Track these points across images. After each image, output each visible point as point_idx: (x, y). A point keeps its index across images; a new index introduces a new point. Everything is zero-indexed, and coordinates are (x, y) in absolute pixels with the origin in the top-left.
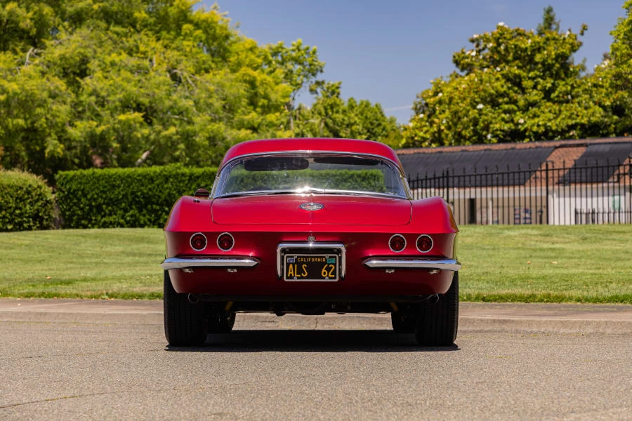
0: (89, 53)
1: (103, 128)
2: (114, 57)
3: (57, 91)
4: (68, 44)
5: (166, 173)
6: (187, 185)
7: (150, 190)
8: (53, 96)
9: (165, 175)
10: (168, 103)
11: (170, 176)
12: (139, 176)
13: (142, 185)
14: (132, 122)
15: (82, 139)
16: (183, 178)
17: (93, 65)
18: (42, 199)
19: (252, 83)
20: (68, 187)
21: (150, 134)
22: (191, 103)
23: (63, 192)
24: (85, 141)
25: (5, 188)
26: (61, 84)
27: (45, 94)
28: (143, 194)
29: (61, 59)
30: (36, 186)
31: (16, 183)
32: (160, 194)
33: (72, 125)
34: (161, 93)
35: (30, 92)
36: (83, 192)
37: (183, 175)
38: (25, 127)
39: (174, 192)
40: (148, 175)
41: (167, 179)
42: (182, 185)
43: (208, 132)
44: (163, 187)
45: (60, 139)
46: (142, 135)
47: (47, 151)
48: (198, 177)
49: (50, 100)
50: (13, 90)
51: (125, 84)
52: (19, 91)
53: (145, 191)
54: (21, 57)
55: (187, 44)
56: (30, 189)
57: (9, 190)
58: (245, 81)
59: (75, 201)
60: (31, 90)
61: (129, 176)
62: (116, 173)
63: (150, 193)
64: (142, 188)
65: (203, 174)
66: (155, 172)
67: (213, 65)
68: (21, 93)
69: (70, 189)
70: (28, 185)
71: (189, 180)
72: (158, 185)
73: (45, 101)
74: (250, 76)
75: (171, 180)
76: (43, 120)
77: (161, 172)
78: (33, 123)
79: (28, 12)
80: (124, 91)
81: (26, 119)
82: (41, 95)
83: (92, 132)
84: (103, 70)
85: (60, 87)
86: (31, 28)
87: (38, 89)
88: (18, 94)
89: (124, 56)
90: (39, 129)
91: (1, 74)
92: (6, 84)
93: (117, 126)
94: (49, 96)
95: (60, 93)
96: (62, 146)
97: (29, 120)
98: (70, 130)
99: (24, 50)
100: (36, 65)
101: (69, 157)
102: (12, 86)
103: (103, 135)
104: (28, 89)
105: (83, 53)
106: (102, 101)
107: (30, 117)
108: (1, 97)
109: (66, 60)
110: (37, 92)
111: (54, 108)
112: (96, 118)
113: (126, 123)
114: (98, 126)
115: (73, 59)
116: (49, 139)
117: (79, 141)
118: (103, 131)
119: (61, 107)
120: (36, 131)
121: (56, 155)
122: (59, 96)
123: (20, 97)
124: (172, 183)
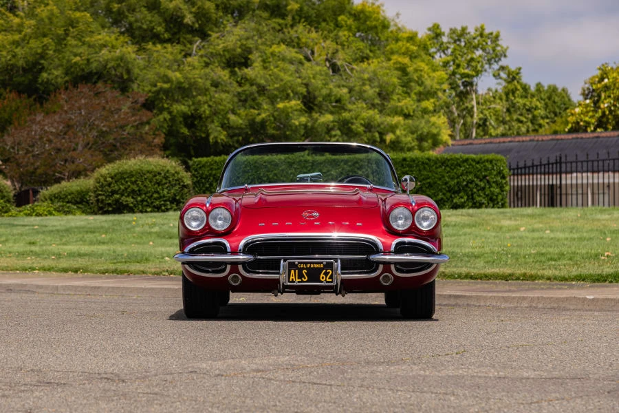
0: (250, 43)
1: (263, 115)
2: (275, 48)
3: (220, 80)
4: (231, 36)
8: (216, 85)
9: (289, 162)
10: (324, 92)
11: (294, 163)
13: (268, 171)
14: (290, 110)
15: (243, 126)
16: (307, 165)
17: (255, 57)
18: (179, 184)
19: (403, 70)
20: (201, 172)
21: (308, 121)
22: (345, 90)
23: (197, 177)
24: (247, 128)
25: (145, 174)
26: (224, 74)
27: (208, 83)
29: (224, 51)
30: (173, 172)
31: (155, 169)
33: (234, 112)
34: (317, 83)
35: (193, 80)
36: (214, 178)
37: (306, 161)
38: (190, 113)
40: (273, 161)
43: (363, 119)
44: (287, 173)
45: (223, 126)
46: (300, 123)
48: (321, 163)
49: (213, 89)
50: (177, 79)
51: (282, 74)
52: (182, 80)
54: (189, 49)
55: (343, 34)
56: (167, 175)
57: (148, 175)
58: (397, 69)
59: (208, 186)
60: (194, 78)
61: (256, 163)
64: (269, 174)
65: (325, 161)
66: (280, 159)
67: (371, 54)
68: (184, 82)
69: (203, 174)
70: (166, 171)
71: (312, 166)
73: (207, 90)
74: (400, 63)
75: (295, 166)
76: (206, 106)
77: (285, 159)
78: (196, 110)
79: (193, 7)
80: (282, 80)
81: (189, 106)
82: (204, 83)
83: (253, 120)
84: (264, 61)
85: (223, 76)
86: (193, 23)
87: (201, 78)
88: (181, 83)
89: (283, 47)
90: (203, 116)
91: (167, 64)
92: (170, 74)
93: (276, 113)
94: (212, 85)
95: (223, 83)
96: (225, 133)
97: (192, 108)
98: (232, 117)
99: (191, 43)
100: (202, 56)
101: (231, 143)
102: (176, 76)
103: (263, 122)
104: (190, 79)
105: (245, 45)
106: (262, 90)
107: (193, 104)
108: (166, 86)
109: (228, 51)
110: (200, 80)
111: (216, 96)
112: (259, 106)
113: (284, 110)
114: (259, 114)
115: (234, 50)
116: (213, 126)
117: (241, 128)
118: (263, 119)
119: (224, 96)
120: (200, 117)
121: (219, 141)
122: (222, 85)
123: (183, 85)
124: (295, 169)
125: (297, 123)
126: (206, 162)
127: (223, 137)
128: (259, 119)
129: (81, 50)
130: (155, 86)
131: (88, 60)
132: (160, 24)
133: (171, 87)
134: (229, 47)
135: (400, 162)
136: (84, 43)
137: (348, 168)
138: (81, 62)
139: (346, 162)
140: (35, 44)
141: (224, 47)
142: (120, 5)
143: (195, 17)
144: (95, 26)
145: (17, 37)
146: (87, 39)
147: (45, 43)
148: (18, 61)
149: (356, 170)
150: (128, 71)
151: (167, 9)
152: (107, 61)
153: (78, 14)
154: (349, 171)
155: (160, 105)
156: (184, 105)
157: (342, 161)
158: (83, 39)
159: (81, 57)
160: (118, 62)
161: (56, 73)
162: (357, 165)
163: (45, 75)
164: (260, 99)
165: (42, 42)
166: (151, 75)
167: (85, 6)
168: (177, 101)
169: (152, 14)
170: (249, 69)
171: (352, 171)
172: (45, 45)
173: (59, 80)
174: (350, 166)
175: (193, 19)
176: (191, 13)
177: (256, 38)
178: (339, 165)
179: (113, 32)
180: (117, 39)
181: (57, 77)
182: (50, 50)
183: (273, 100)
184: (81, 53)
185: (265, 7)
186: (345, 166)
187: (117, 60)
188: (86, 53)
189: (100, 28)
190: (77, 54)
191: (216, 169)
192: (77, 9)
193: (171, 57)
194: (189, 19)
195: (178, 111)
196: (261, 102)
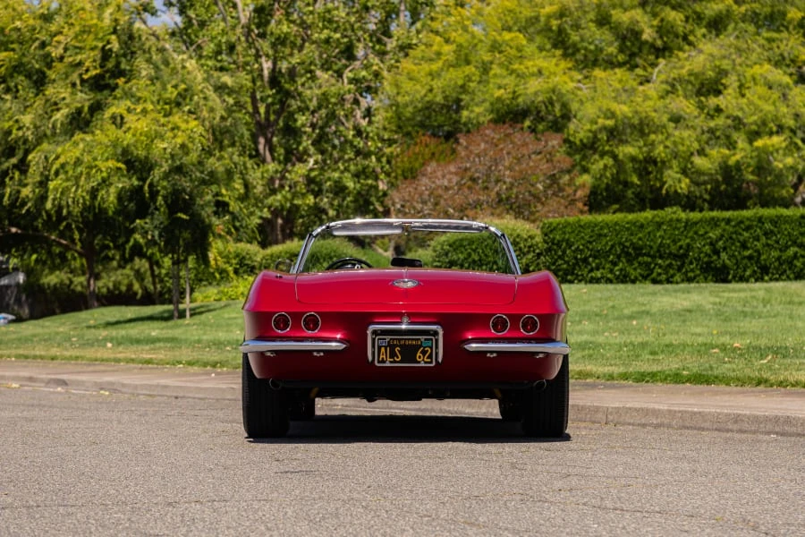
0: (726, 65)
1: (738, 157)
2: (757, 70)
3: (682, 113)
5: (659, 220)
6: (682, 232)
7: (640, 239)
8: (677, 119)
9: (657, 222)
11: (663, 223)
12: (628, 223)
13: (632, 234)
15: (713, 172)
16: (679, 225)
17: (732, 81)
18: (534, 251)
20: (551, 236)
21: (798, 163)
23: (548, 243)
24: (717, 173)
25: (484, 241)
26: (684, 105)
27: (665, 118)
28: (632, 244)
29: (690, 75)
30: (525, 237)
32: (652, 244)
33: (701, 152)
35: (644, 115)
36: (567, 244)
37: (679, 220)
38: (641, 157)
39: (668, 242)
40: (638, 221)
41: (659, 225)
42: (677, 233)
44: (655, 236)
45: (684, 172)
47: (665, 187)
48: (696, 223)
49: (672, 125)
50: (623, 114)
51: (762, 103)
52: (630, 115)
53: (635, 241)
54: (649, 73)
56: (518, 240)
59: (560, 253)
60: (646, 112)
61: (616, 224)
62: (603, 221)
63: (640, 242)
64: (632, 237)
65: (701, 220)
66: (646, 218)
68: (633, 117)
69: (554, 239)
70: (515, 235)
71: (685, 227)
72: (649, 233)
73: (664, 127)
75: (665, 227)
76: (661, 148)
77: (653, 218)
78: (649, 152)
79: (655, 19)
80: (761, 111)
81: (640, 148)
82: (659, 118)
83: (725, 162)
84: (741, 86)
85: (685, 108)
86: (655, 39)
87: (655, 111)
88: (629, 119)
89: (767, 66)
90: (659, 159)
91: (613, 95)
92: (615, 107)
93: (754, 154)
94: (671, 120)
95: (687, 116)
96: (687, 180)
97: (645, 149)
98: (699, 161)
99: (654, 65)
100: (662, 82)
102: (623, 109)
103: (738, 166)
104: (641, 113)
105: (719, 67)
106: (738, 123)
107: (645, 145)
108: (610, 123)
109: (696, 76)
110: (653, 114)
111: (677, 133)
112: (732, 145)
113: (765, 151)
114: (734, 155)
115: (703, 74)
116: (670, 172)
117: (711, 174)
118: (738, 162)
119: (686, 134)
120: (655, 162)
122: (685, 119)
123: (632, 121)
124: (665, 231)
125: (781, 166)
126: (558, 224)
127: (683, 185)
128: (732, 161)
129: (506, 81)
130: (596, 123)
131: (514, 92)
132: (611, 44)
133: (616, 125)
134: (696, 71)
135: (797, 220)
136: (512, 72)
137: (731, 229)
138: (505, 96)
139: (728, 221)
140: (456, 76)
141: (689, 70)
142: (559, 22)
143: (657, 32)
144: (530, 49)
145: (435, 67)
146: (515, 66)
147: (466, 73)
148: (435, 96)
149: (741, 231)
150: (564, 106)
151: (620, 23)
152: (536, 94)
153: (507, 36)
154: (732, 233)
155: (601, 148)
156: (633, 146)
157: (723, 219)
158: (511, 67)
159: (505, 89)
160: (548, 95)
161: (477, 110)
162: (743, 226)
163: (465, 113)
164: (735, 136)
165: (464, 72)
166: (590, 110)
167: (519, 24)
168: (626, 142)
169: (601, 30)
170: (721, 97)
171: (735, 233)
172: (468, 76)
173: (482, 119)
174: (734, 226)
175: (655, 35)
176: (652, 26)
177: (734, 57)
178: (719, 226)
179: (554, 56)
180: (557, 65)
181: (478, 115)
182: (473, 82)
183: (754, 135)
184: (506, 85)
185: (754, 18)
186: (727, 227)
187: (548, 92)
188: (513, 84)
189: (537, 51)
190: (500, 87)
191: (569, 233)
192: (509, 29)
193: (619, 86)
194: (648, 34)
195: (625, 155)
196: (735, 138)
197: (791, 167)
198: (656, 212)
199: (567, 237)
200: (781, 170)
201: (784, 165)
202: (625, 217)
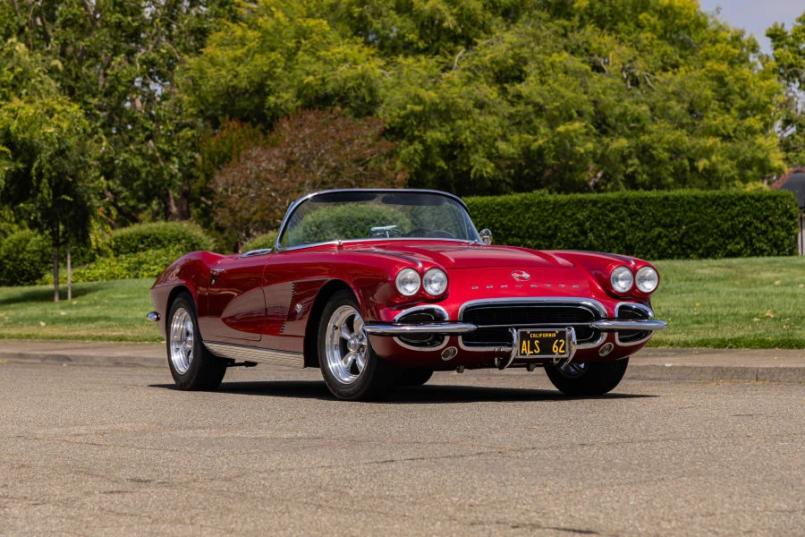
0: (525, 52)
1: (540, 142)
2: (556, 57)
3: (486, 99)
4: (501, 43)
5: (527, 202)
6: (551, 214)
7: (510, 220)
8: (481, 105)
9: (526, 204)
10: (618, 110)
11: (531, 205)
12: (497, 205)
13: (502, 216)
14: (573, 134)
15: (516, 156)
16: (547, 207)
17: (531, 68)
19: (720, 79)
21: (595, 148)
22: (645, 108)
24: (520, 158)
25: (355, 223)
26: (490, 93)
27: (470, 104)
28: (502, 225)
29: (492, 62)
32: (521, 225)
33: (504, 138)
34: (610, 98)
35: (451, 101)
37: (547, 202)
38: (448, 142)
39: (537, 223)
41: (528, 207)
42: (545, 214)
43: (669, 143)
44: (524, 218)
45: (490, 157)
47: (473, 171)
48: (564, 205)
49: (477, 111)
50: (431, 100)
51: (562, 90)
52: (438, 101)
53: (504, 222)
54: (450, 60)
55: (645, 36)
57: (359, 223)
58: (712, 79)
60: (453, 98)
61: (486, 206)
62: (473, 203)
63: (510, 224)
65: (569, 202)
67: (681, 61)
68: (440, 103)
71: (553, 208)
72: (518, 214)
73: (469, 112)
74: (715, 71)
75: (534, 209)
76: (468, 133)
77: (522, 200)
78: (454, 137)
79: (455, 7)
80: (563, 97)
81: (447, 133)
82: (465, 104)
83: (528, 148)
84: (542, 73)
85: (489, 95)
86: (455, 27)
87: (461, 97)
88: (437, 104)
89: (566, 55)
90: (465, 145)
91: (420, 81)
92: (422, 93)
93: (556, 139)
94: (475, 106)
95: (491, 103)
96: (492, 165)
97: (451, 134)
98: (502, 145)
99: (452, 53)
100: (464, 70)
101: (501, 178)
102: (430, 95)
103: (541, 151)
104: (448, 99)
105: (518, 54)
106: (540, 110)
107: (452, 130)
108: (418, 108)
109: (498, 63)
110: (460, 100)
111: (481, 119)
112: (534, 131)
113: (566, 135)
114: (535, 140)
115: (505, 62)
116: (476, 157)
117: (513, 159)
118: (540, 146)
119: (490, 119)
120: (461, 147)
121: (485, 175)
122: (488, 106)
123: (439, 107)
124: (534, 212)
125: (582, 150)
127: (489, 170)
128: (535, 146)
129: (315, 67)
130: (405, 108)
131: (323, 79)
132: (412, 31)
133: (424, 110)
134: (498, 58)
136: (319, 58)
137: (597, 211)
138: (314, 83)
139: (595, 203)
140: (261, 61)
141: (492, 58)
142: (361, 9)
143: (457, 20)
144: (333, 36)
145: (239, 53)
146: (323, 53)
147: (273, 58)
148: (240, 82)
149: (607, 212)
150: (372, 91)
151: (421, 12)
152: (346, 80)
153: (312, 22)
154: (598, 214)
155: (410, 133)
156: (440, 131)
157: (590, 201)
158: (318, 53)
159: (314, 76)
160: (358, 82)
161: (286, 96)
162: (609, 207)
163: (272, 99)
164: (537, 122)
165: (270, 58)
166: (399, 96)
167: (321, 11)
168: (433, 127)
169: (402, 18)
170: (523, 84)
171: (602, 214)
172: (273, 61)
173: (290, 105)
174: (600, 208)
175: (455, 22)
176: (452, 14)
177: (532, 45)
178: (586, 207)
179: (356, 43)
180: (360, 52)
181: (287, 101)
182: (278, 68)
183: (553, 122)
184: (315, 71)
185: (546, 6)
186: (594, 209)
187: (357, 79)
188: (321, 71)
189: (340, 38)
190: (310, 72)
192: (311, 16)
193: (425, 73)
194: (450, 22)
195: (433, 140)
196: (537, 124)
197: (591, 152)
198: (524, 194)
199: (436, 218)
200: (582, 155)
201: (585, 150)
202: (494, 200)
